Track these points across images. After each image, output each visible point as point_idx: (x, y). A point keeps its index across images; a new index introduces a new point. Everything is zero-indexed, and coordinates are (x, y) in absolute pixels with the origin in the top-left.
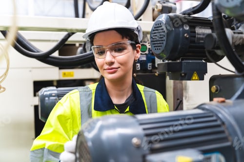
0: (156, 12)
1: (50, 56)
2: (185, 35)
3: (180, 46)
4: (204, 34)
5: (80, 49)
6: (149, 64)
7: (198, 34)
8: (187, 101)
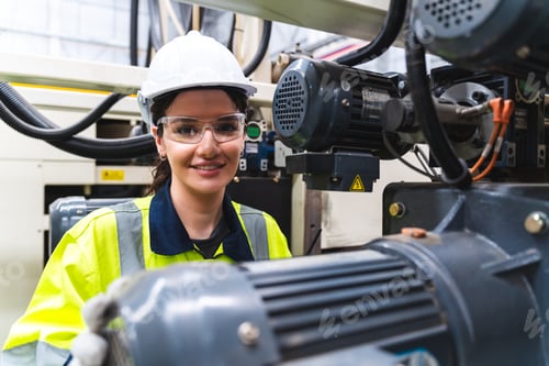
0: (278, 69)
1: (76, 136)
2: (344, 101)
3: (331, 124)
4: (376, 103)
5: (137, 128)
6: (263, 161)
7: (367, 102)
8: (328, 230)
